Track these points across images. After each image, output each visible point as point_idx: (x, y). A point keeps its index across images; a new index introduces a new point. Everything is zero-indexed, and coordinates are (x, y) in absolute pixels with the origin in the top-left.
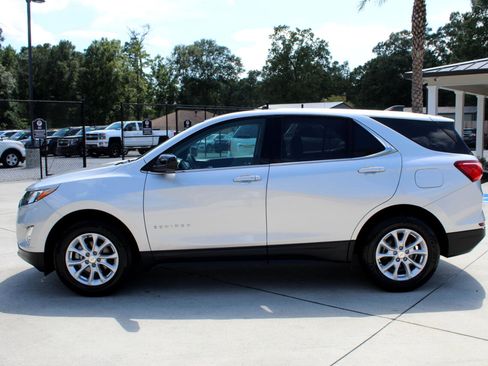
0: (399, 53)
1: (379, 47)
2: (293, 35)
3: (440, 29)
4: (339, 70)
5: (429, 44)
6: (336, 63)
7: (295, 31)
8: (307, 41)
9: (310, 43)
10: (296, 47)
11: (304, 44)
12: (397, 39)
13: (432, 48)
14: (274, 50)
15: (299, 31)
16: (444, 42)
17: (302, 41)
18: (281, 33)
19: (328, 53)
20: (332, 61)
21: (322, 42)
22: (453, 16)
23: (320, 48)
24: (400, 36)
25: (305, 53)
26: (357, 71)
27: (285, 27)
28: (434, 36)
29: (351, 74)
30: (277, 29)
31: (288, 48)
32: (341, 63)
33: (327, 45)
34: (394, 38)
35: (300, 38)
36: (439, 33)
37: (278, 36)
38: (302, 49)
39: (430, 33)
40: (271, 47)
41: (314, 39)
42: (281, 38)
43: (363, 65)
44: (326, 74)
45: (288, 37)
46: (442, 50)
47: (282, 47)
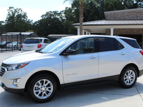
0: (49, 18)
1: (43, 16)
2: (15, 10)
3: (61, 12)
4: (30, 22)
5: (58, 16)
6: (29, 20)
7: (16, 9)
8: (20, 12)
9: (21, 13)
10: (16, 14)
11: (19, 14)
12: (48, 14)
13: (58, 17)
14: (9, 15)
15: (17, 9)
16: (62, 15)
17: (18, 12)
18: (11, 9)
19: (27, 17)
20: (28, 19)
21: (25, 13)
22: (66, 8)
23: (24, 15)
24: (49, 13)
25: (19, 16)
26: (36, 22)
27: (13, 7)
28: (59, 14)
29: (34, 23)
30: (10, 8)
31: (14, 14)
32: (30, 20)
33: (26, 14)
34: (47, 13)
35: (18, 11)
36: (60, 13)
37: (10, 10)
38: (19, 15)
39: (58, 13)
40: (8, 14)
41: (23, 12)
42: (11, 11)
43: (37, 21)
44: (26, 23)
45: (14, 11)
46: (61, 18)
47: (12, 14)
